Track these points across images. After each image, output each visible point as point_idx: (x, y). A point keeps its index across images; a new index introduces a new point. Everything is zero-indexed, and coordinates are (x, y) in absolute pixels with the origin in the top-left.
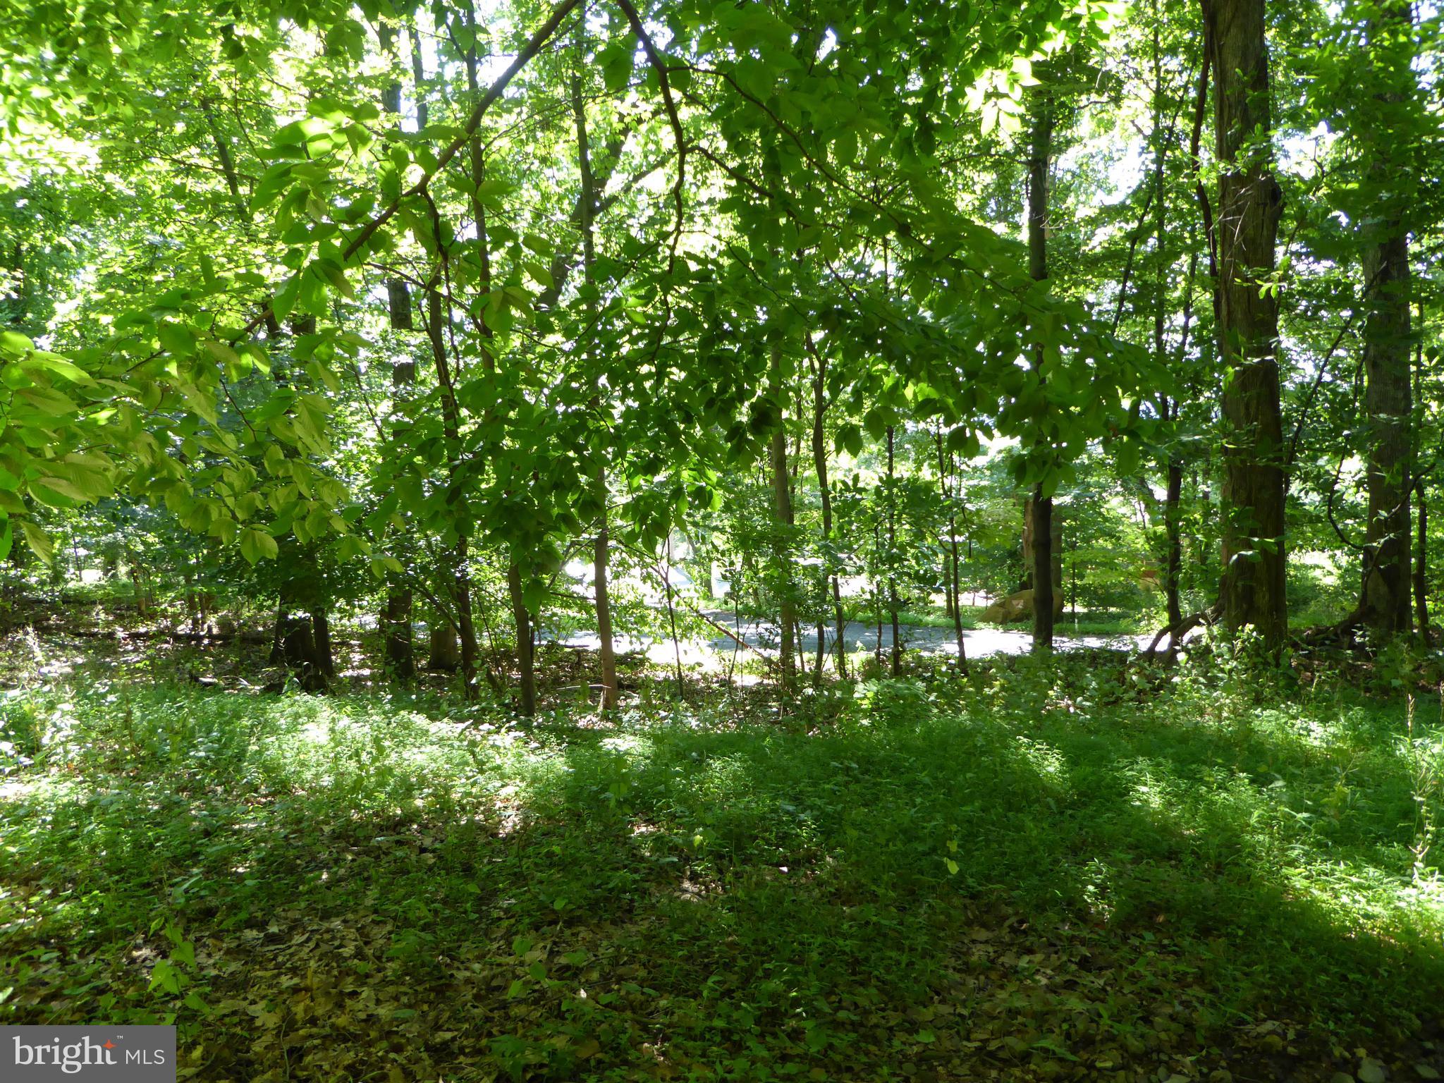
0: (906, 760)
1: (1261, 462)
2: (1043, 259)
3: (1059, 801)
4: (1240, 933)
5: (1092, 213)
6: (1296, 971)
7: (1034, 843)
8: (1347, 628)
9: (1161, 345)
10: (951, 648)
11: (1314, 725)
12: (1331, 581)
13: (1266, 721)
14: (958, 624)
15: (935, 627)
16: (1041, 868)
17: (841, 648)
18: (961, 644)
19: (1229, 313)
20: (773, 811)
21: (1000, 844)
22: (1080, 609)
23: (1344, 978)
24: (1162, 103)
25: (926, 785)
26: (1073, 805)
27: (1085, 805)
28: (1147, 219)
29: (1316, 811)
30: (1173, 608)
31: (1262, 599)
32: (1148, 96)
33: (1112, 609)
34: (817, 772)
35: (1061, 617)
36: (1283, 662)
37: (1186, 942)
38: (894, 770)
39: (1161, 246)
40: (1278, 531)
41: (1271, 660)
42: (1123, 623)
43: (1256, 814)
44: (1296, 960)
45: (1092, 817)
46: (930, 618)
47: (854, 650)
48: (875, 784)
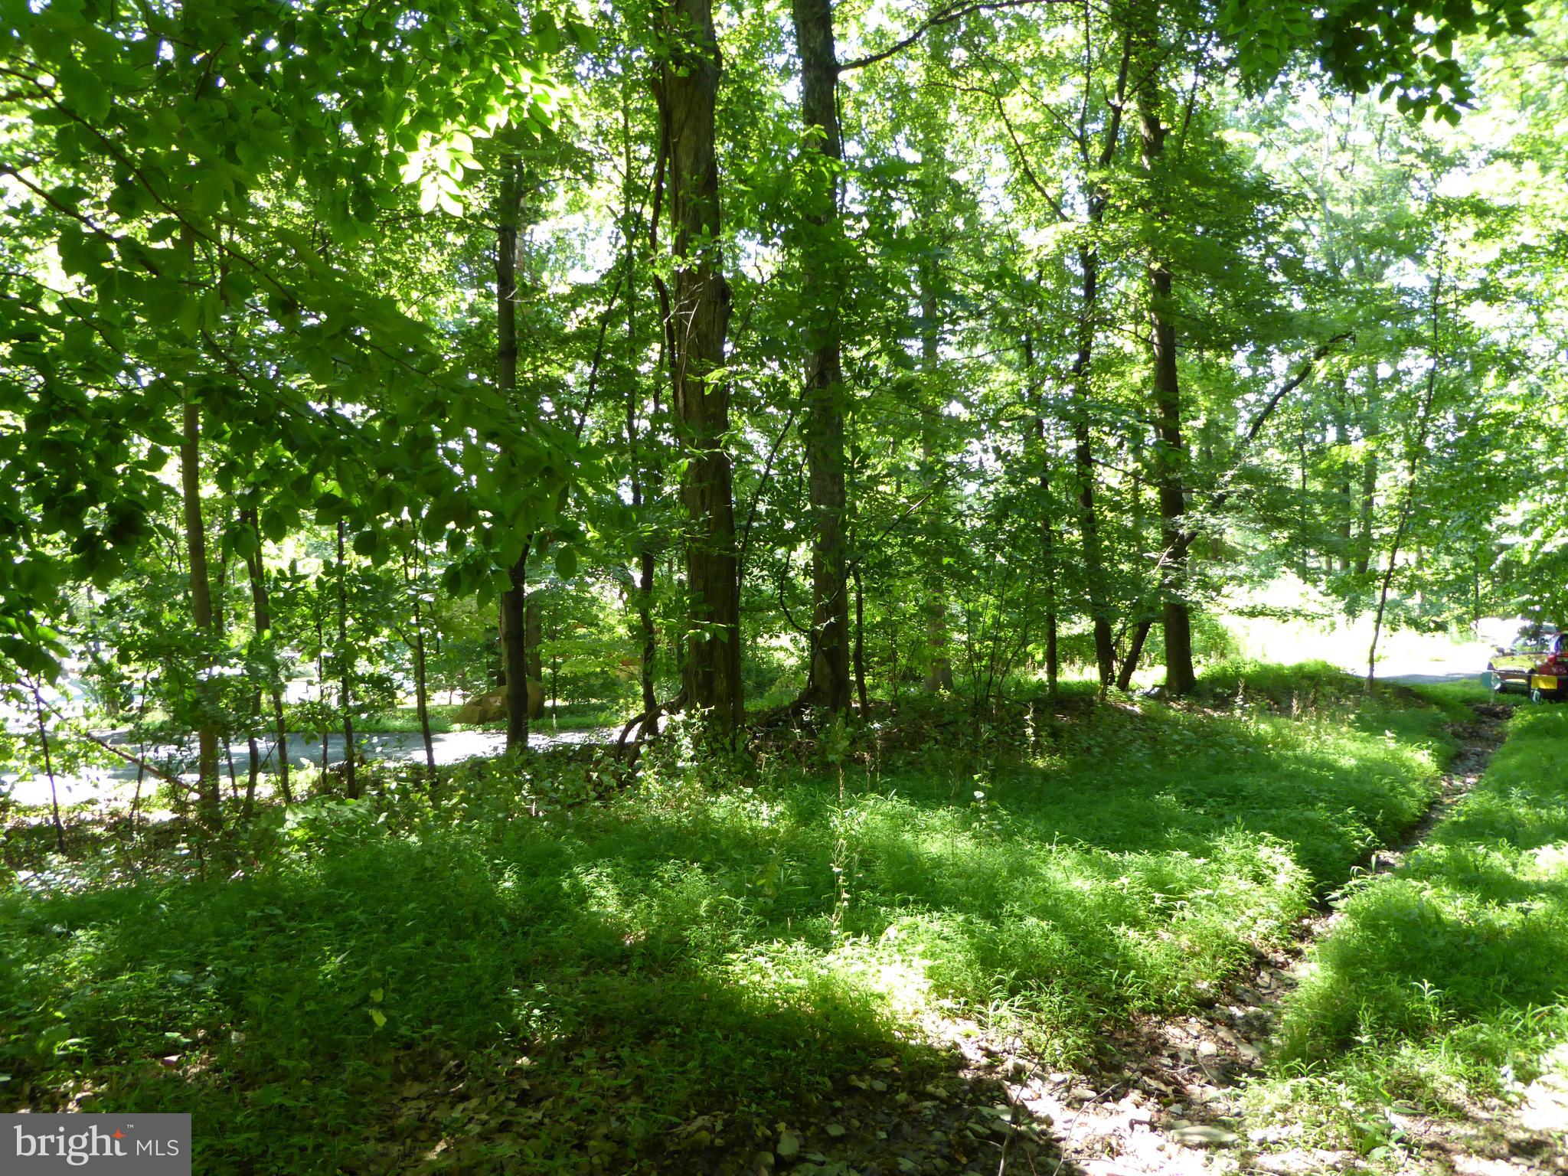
0: (341, 896)
1: (716, 551)
2: (512, 333)
3: (512, 919)
4: (678, 1031)
5: (566, 290)
6: (727, 1059)
7: (479, 972)
8: (797, 708)
9: (633, 431)
10: (420, 756)
11: (764, 808)
12: (791, 662)
13: (721, 807)
14: (427, 728)
15: (402, 731)
16: (484, 1001)
17: (283, 766)
18: (430, 751)
19: (685, 405)
20: (163, 986)
21: (442, 979)
22: (559, 702)
23: (768, 1057)
24: (631, 189)
25: (361, 925)
26: (530, 922)
27: (541, 918)
28: (617, 302)
29: (755, 893)
30: (649, 698)
31: (721, 685)
32: (619, 181)
33: (593, 701)
34: (229, 925)
35: (540, 712)
36: (740, 746)
37: (625, 1053)
38: (329, 910)
39: (631, 332)
40: (733, 618)
41: (728, 746)
42: (602, 717)
43: (705, 902)
44: (726, 1049)
45: (548, 931)
46: (398, 723)
47: (300, 767)
48: (302, 931)
